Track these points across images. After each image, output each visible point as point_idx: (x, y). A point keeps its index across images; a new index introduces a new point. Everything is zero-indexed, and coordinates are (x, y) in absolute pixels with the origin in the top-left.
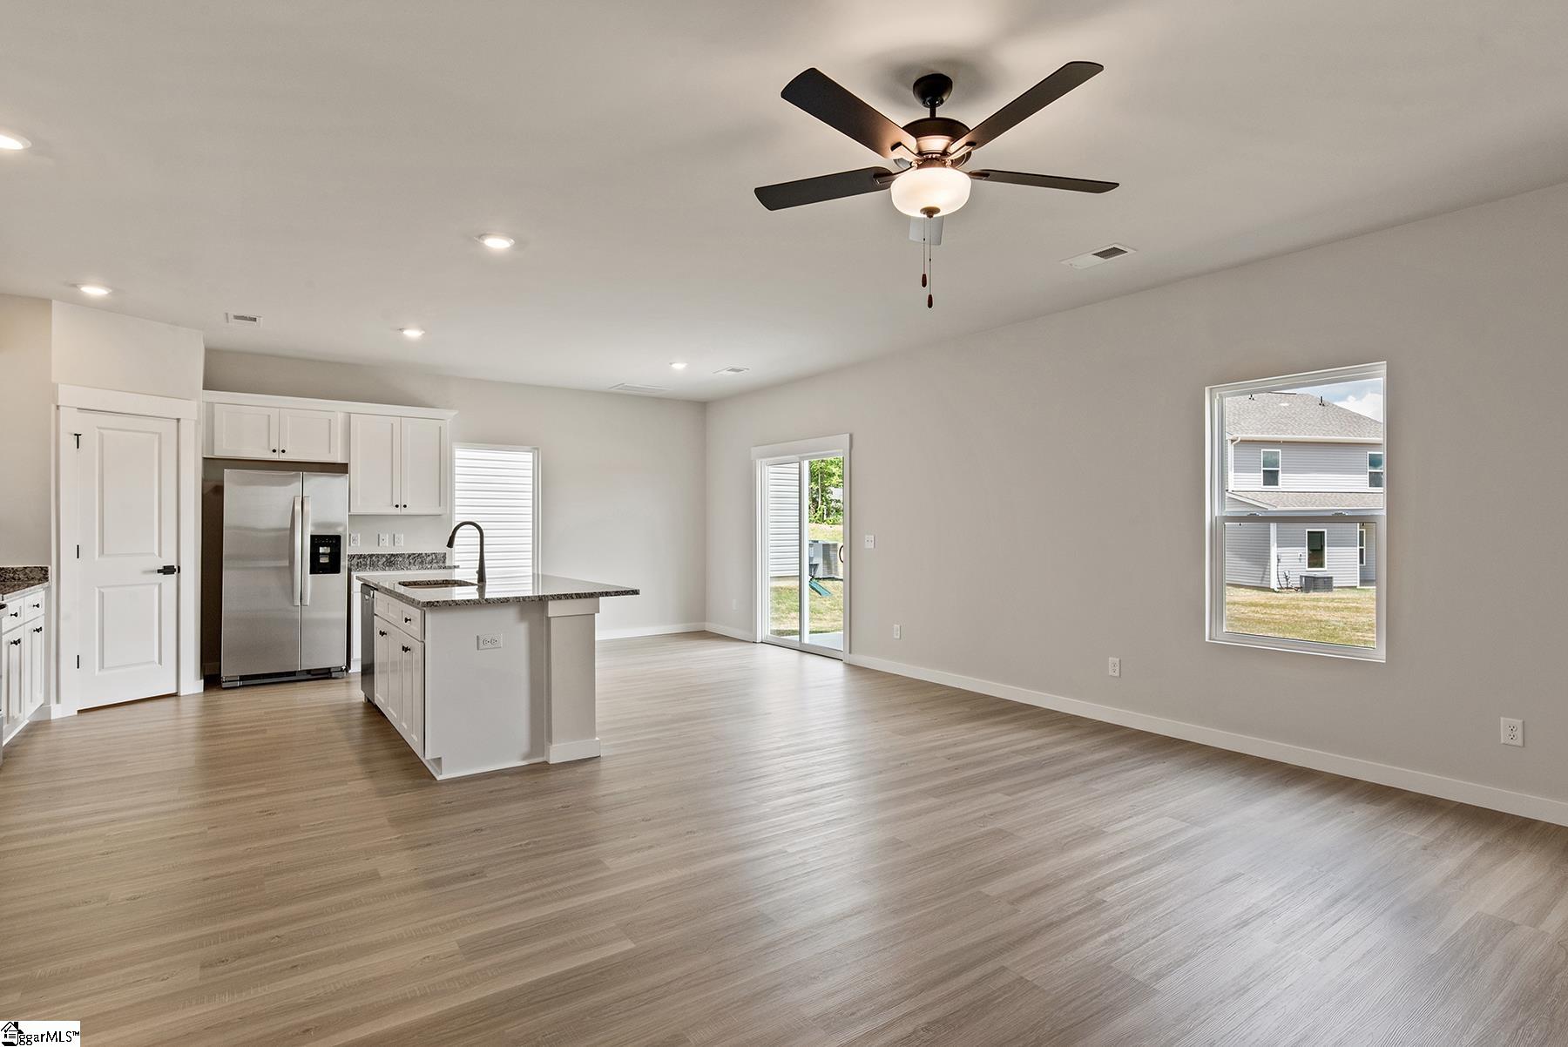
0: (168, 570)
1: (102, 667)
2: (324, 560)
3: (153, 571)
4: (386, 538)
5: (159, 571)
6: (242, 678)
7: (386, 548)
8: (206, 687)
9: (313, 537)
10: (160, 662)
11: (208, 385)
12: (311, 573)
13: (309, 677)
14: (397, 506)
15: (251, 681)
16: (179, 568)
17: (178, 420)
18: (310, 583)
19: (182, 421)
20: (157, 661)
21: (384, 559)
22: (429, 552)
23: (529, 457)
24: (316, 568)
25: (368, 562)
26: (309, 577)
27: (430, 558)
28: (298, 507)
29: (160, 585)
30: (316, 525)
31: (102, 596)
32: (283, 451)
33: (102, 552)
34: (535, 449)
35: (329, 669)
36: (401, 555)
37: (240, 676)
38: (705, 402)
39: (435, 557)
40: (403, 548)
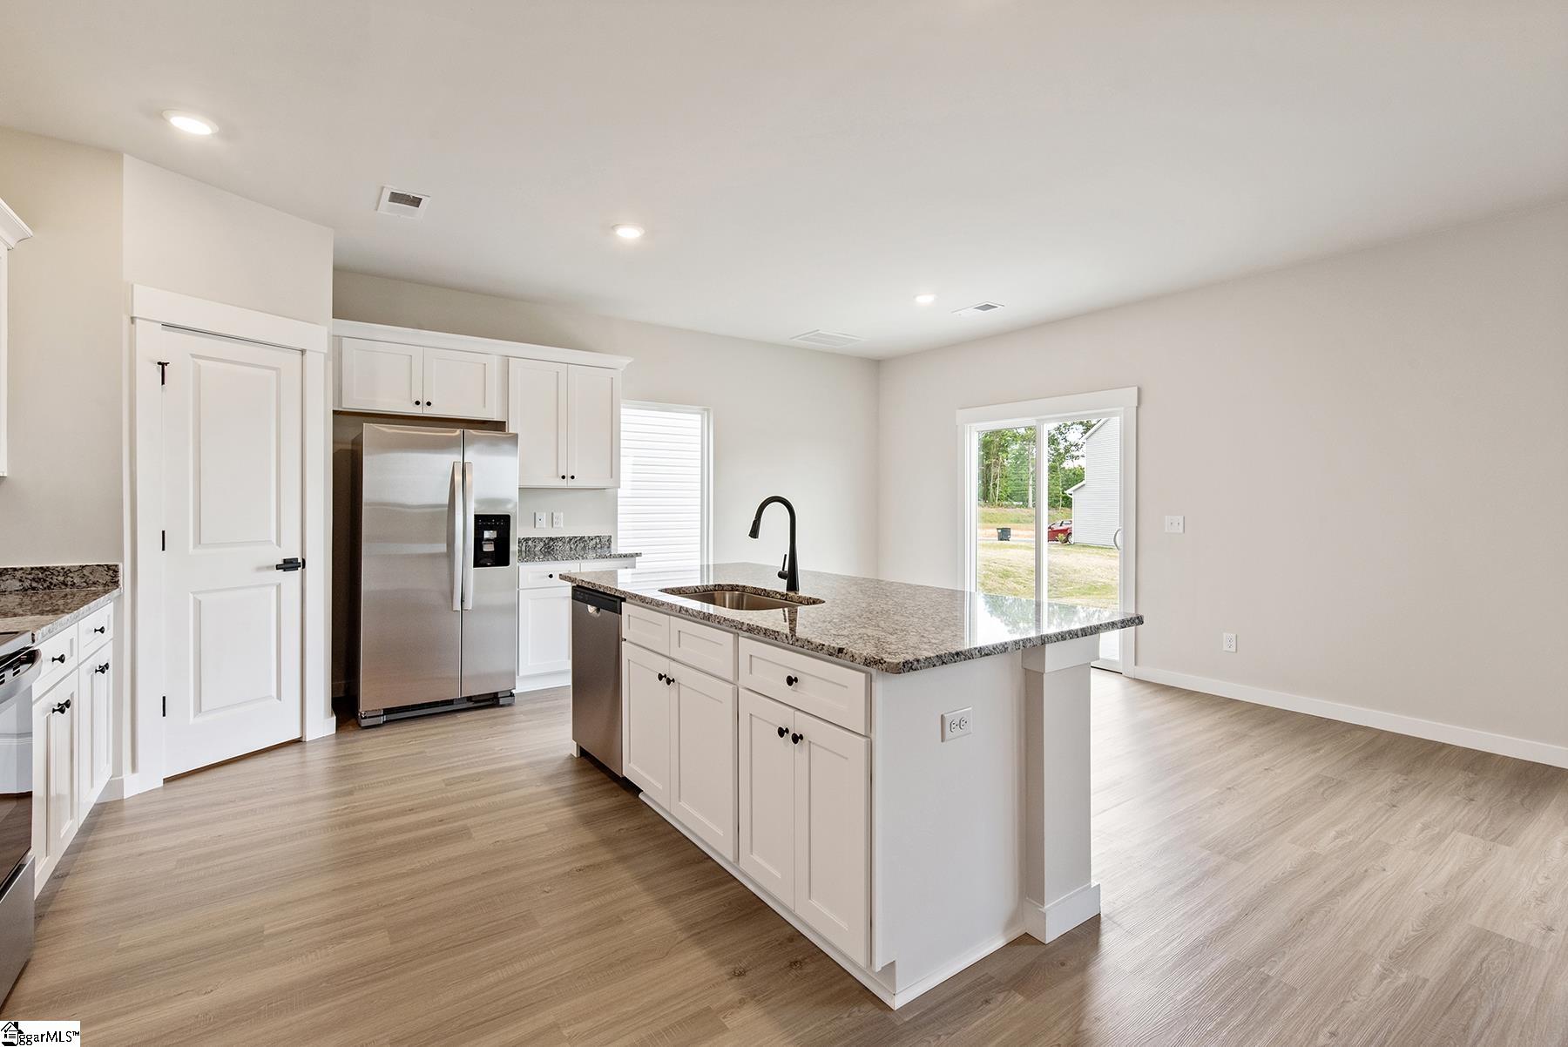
0: (289, 565)
1: (199, 709)
2: (489, 548)
3: (269, 568)
4: (543, 517)
5: (278, 567)
6: (387, 711)
7: (544, 530)
8: (340, 725)
9: (477, 517)
10: (279, 697)
11: (337, 314)
12: (474, 566)
13: (471, 705)
14: (563, 477)
15: (399, 715)
16: (304, 561)
17: (303, 352)
18: (472, 580)
19: (308, 353)
20: (274, 694)
21: (542, 544)
22: (592, 535)
23: (698, 419)
24: (480, 560)
26: (472, 570)
27: (594, 541)
28: (458, 478)
29: (279, 587)
30: (480, 502)
31: (198, 604)
32: (429, 404)
33: (198, 541)
34: (705, 410)
35: (497, 693)
36: (561, 539)
37: (384, 710)
38: (879, 361)
39: (598, 541)
40: (563, 530)
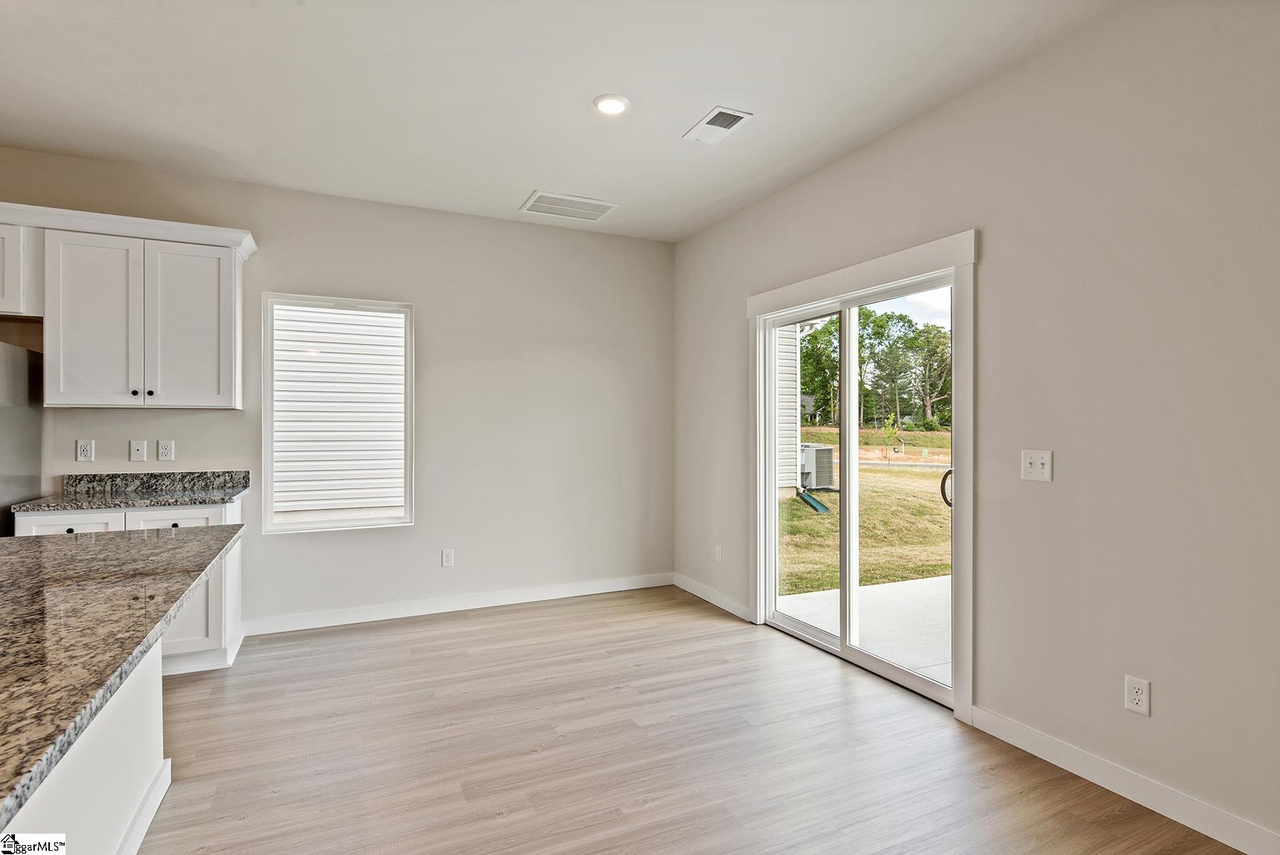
4: (143, 448)
7: (143, 464)
14: (136, 393)
21: (138, 483)
22: (218, 470)
23: (399, 320)
25: (108, 488)
27: (222, 479)
34: (406, 306)
36: (169, 475)
38: (674, 243)
39: (228, 478)
40: (174, 462)
